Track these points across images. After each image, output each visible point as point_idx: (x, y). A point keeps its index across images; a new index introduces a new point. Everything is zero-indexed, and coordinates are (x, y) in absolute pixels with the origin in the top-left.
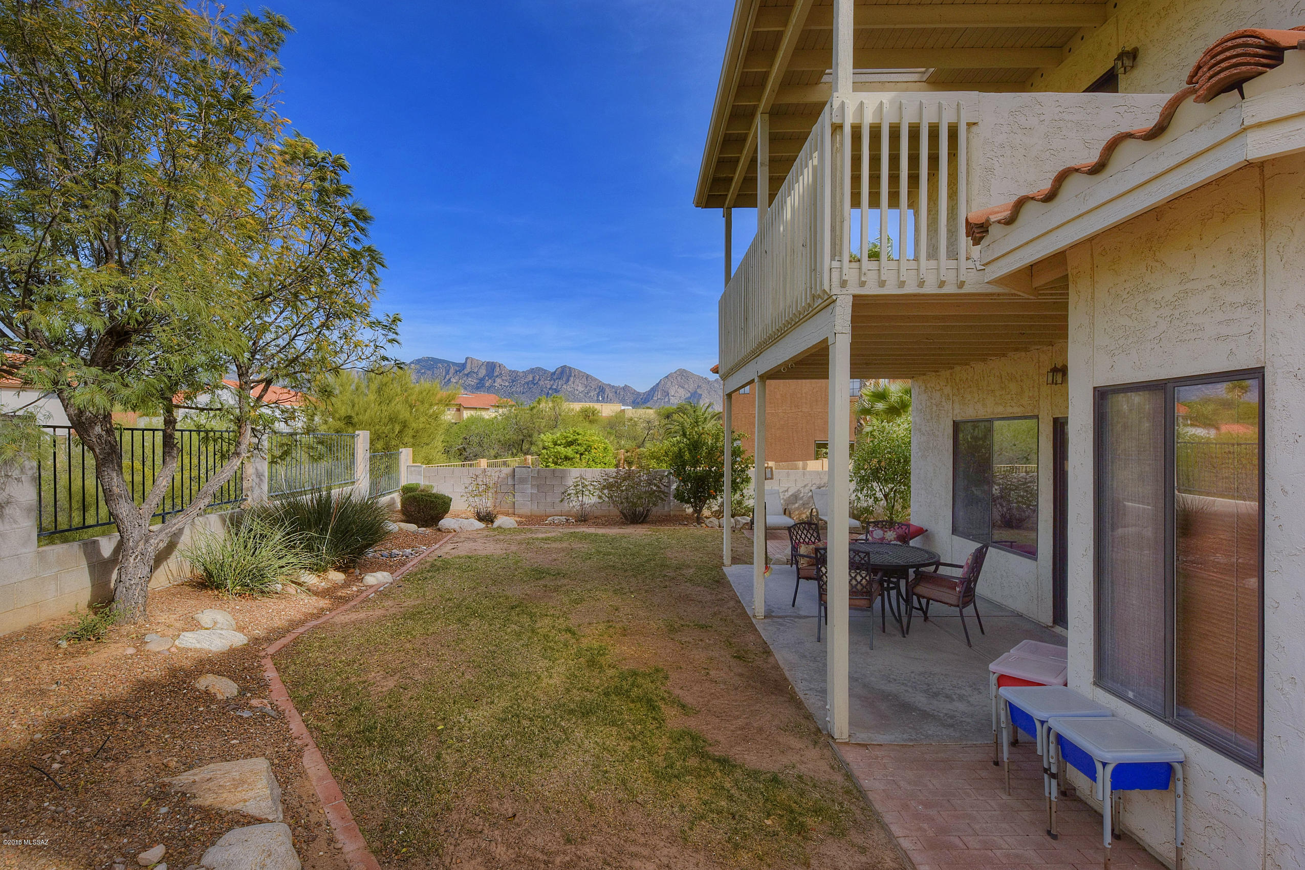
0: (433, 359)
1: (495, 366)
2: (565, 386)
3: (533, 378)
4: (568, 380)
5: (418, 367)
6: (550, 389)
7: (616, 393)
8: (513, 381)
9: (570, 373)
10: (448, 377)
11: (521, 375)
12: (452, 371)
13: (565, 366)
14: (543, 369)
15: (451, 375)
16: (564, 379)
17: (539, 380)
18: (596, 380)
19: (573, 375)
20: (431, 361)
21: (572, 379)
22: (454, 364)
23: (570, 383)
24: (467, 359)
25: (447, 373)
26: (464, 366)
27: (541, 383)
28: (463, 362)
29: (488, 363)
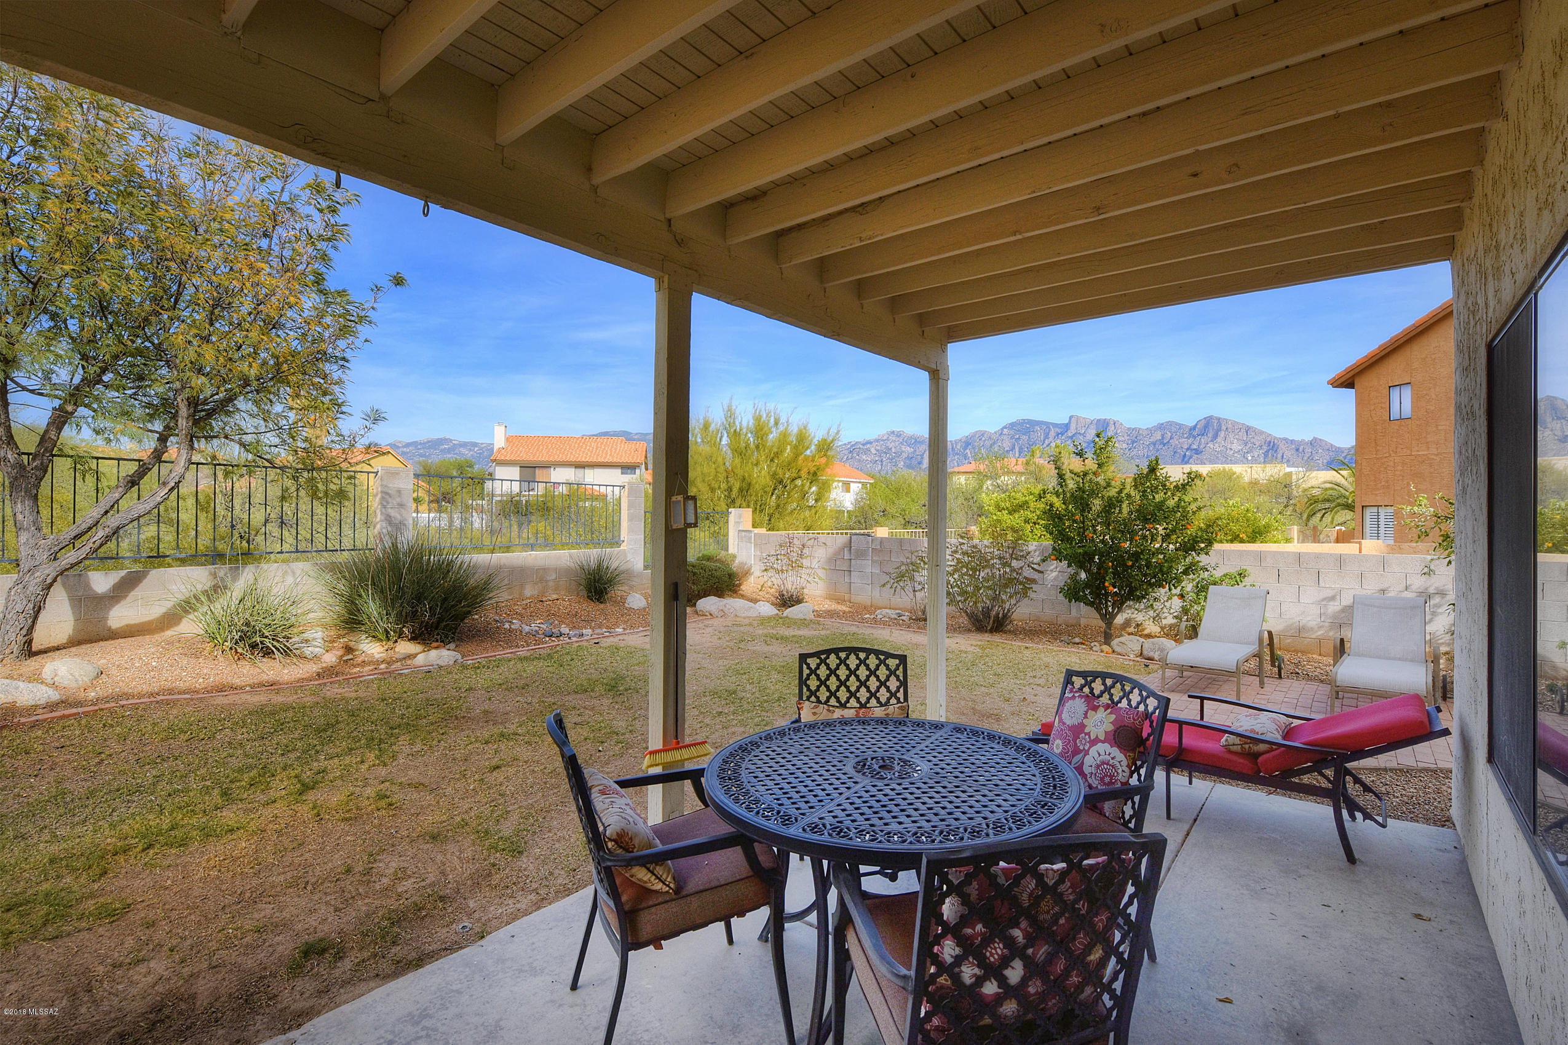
0: (1030, 422)
1: (1108, 425)
2: (1211, 445)
3: (1163, 436)
4: (1216, 436)
5: (1012, 432)
6: (1188, 449)
7: (1297, 450)
8: (1133, 442)
9: (1220, 425)
10: (1047, 442)
11: (1145, 433)
12: (1052, 434)
13: (1211, 417)
14: (1177, 424)
15: (1050, 439)
16: (1210, 435)
17: (1171, 438)
18: (1262, 433)
19: (1224, 428)
20: (1027, 423)
21: (1222, 434)
22: (1055, 425)
23: (1219, 439)
24: (1071, 417)
25: (1047, 437)
26: (1067, 426)
27: (1174, 442)
28: (1066, 421)
29: (1099, 420)
